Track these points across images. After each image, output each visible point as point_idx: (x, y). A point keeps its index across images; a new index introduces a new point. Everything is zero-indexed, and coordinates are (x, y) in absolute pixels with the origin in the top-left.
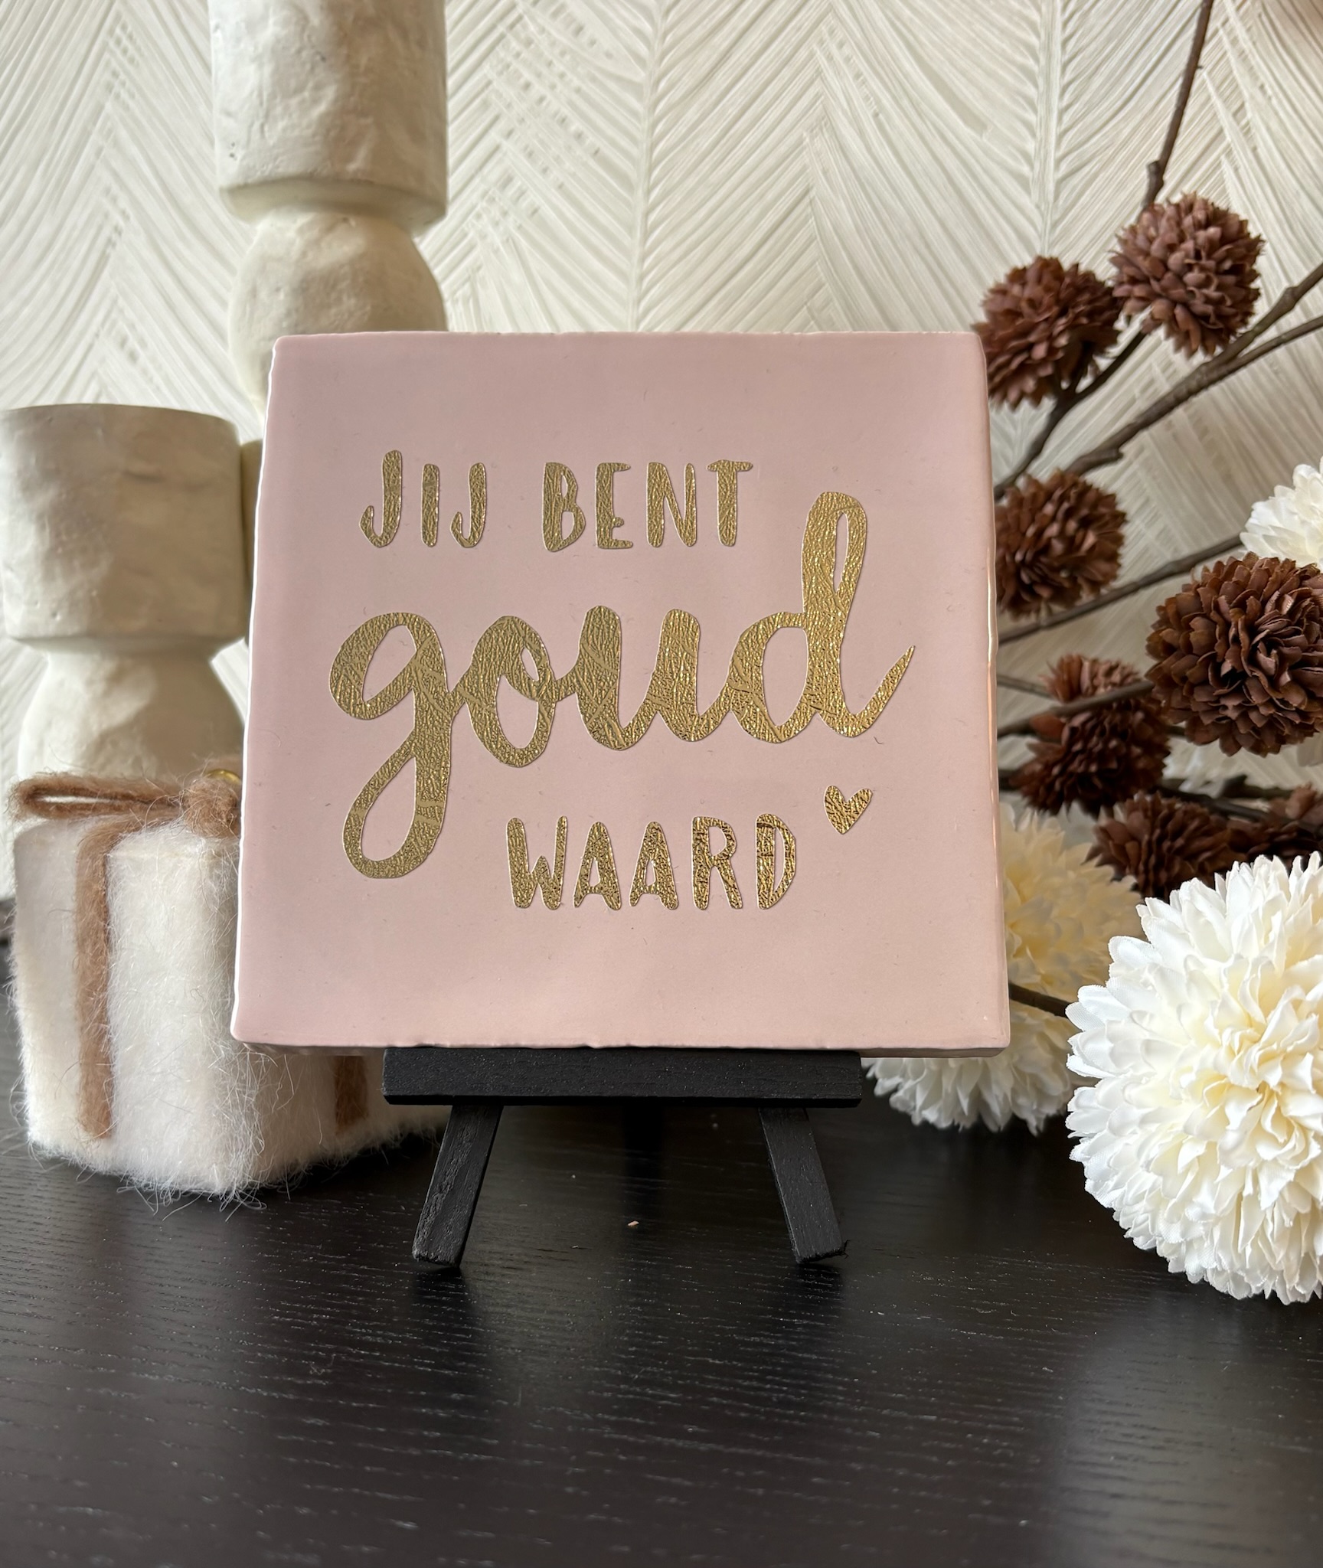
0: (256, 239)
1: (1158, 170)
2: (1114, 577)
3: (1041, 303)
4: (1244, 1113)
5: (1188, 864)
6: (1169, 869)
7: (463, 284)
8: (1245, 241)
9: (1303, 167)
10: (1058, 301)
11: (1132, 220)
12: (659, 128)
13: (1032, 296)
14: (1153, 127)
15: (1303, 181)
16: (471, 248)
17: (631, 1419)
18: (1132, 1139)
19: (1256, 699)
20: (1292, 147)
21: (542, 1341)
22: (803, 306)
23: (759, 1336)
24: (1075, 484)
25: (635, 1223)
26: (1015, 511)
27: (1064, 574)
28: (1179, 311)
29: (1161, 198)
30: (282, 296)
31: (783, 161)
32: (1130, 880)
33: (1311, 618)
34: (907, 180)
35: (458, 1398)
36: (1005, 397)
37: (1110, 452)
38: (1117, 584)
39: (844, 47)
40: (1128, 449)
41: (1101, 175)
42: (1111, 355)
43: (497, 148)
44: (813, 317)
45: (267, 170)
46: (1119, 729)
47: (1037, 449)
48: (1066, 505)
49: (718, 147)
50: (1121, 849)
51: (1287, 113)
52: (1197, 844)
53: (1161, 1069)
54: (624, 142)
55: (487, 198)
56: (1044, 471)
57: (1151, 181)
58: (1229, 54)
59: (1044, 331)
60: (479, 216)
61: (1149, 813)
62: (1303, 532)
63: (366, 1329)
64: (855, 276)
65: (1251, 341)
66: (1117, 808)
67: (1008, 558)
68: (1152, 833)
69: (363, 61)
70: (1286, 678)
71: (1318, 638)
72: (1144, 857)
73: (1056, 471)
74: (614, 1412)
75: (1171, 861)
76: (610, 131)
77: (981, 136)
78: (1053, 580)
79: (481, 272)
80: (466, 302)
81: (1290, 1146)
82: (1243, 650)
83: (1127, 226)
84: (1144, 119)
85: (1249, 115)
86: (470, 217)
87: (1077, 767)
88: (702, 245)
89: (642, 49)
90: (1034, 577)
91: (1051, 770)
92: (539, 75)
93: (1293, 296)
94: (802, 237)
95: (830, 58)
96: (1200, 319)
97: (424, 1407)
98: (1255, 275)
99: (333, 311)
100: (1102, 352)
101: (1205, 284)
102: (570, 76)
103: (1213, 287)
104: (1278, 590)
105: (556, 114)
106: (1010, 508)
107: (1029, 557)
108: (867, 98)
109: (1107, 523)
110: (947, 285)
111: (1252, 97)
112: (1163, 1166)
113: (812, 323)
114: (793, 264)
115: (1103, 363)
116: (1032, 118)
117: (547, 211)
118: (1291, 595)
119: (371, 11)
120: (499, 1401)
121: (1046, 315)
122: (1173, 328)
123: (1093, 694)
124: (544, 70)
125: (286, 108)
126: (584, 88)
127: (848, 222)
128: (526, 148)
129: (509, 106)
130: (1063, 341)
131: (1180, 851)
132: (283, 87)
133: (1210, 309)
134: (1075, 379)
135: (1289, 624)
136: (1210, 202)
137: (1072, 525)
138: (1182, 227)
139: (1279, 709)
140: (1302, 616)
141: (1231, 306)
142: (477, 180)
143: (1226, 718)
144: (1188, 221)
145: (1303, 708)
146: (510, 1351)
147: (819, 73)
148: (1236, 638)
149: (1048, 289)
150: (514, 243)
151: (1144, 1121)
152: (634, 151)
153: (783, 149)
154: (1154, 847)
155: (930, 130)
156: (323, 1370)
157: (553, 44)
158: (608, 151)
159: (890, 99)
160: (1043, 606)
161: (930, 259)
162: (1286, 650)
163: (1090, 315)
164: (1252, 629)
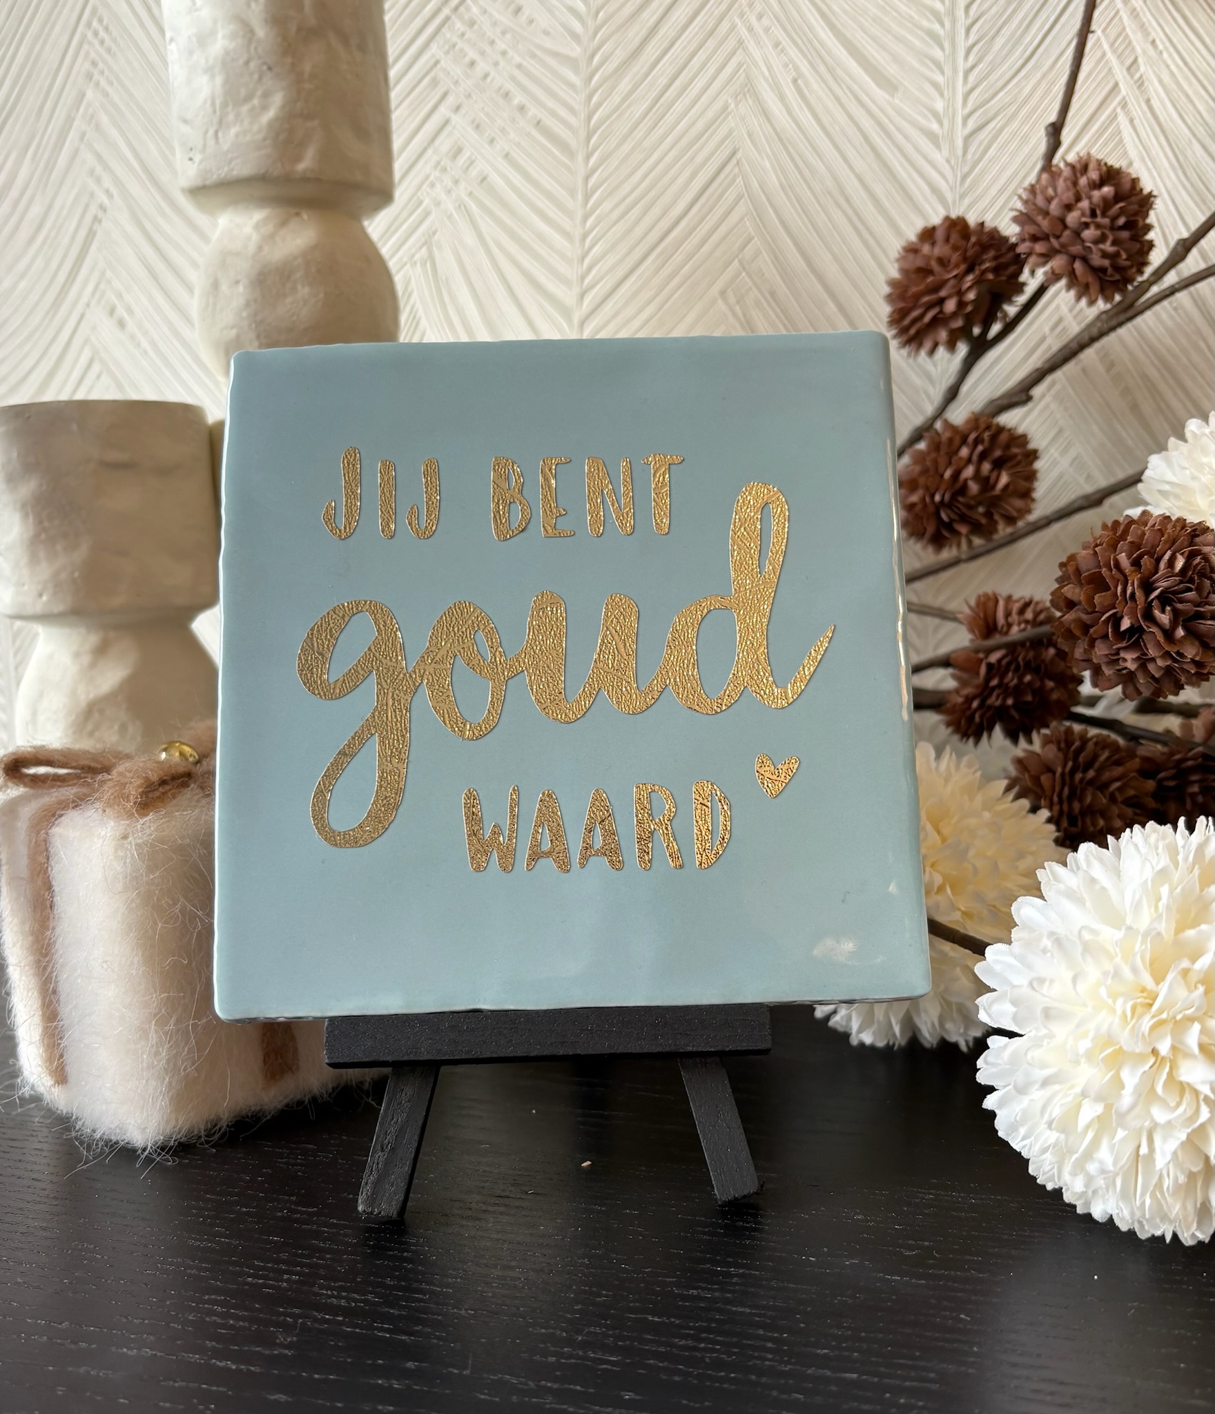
0: (215, 235)
1: (1055, 130)
2: (1029, 511)
3: (949, 261)
4: (1136, 1080)
5: (1099, 793)
6: (1081, 800)
7: (421, 248)
8: (1138, 198)
9: (1194, 116)
10: (965, 259)
11: (1032, 179)
12: (595, 99)
13: (941, 255)
14: (1053, 83)
15: (1193, 128)
16: (427, 214)
17: (572, 1386)
18: (1037, 1096)
19: (1152, 652)
20: (1183, 98)
21: (493, 1300)
22: (734, 259)
23: (696, 1288)
24: (988, 427)
25: (588, 1163)
26: (933, 455)
27: (981, 510)
28: (1078, 265)
29: (1057, 159)
30: (241, 288)
31: (710, 127)
32: (1045, 814)
33: (1202, 575)
34: (827, 141)
35: (413, 1367)
36: (920, 345)
37: (1021, 395)
38: (1031, 518)
39: (764, 18)
40: (1037, 392)
41: (1006, 130)
42: (1019, 303)
43: (447, 122)
44: (744, 269)
45: (223, 172)
46: (1033, 665)
47: (952, 394)
48: (980, 448)
49: (651, 114)
50: (1036, 779)
51: (1177, 66)
52: (1106, 776)
53: (1061, 1031)
54: (563, 112)
55: (439, 168)
56: (959, 415)
57: (1048, 141)
58: (1121, 13)
59: (954, 287)
60: (432, 185)
61: (1063, 745)
62: (1195, 485)
63: (331, 1291)
64: (782, 230)
65: (1147, 290)
66: (1035, 736)
67: (928, 499)
68: (1064, 766)
69: (307, 67)
70: (1180, 632)
71: (1209, 593)
72: (1057, 789)
73: (970, 415)
74: (555, 1380)
75: (1083, 790)
76: (551, 103)
77: (893, 96)
78: (970, 517)
79: (436, 237)
80: (424, 264)
81: (1181, 1110)
82: (1139, 607)
83: (1026, 184)
84: (1044, 75)
85: (1142, 69)
86: (425, 186)
87: (994, 700)
88: (638, 206)
89: (577, 26)
90: (953, 516)
91: (971, 704)
92: (483, 53)
93: (1183, 249)
94: (730, 195)
95: (750, 29)
96: (1098, 271)
97: (380, 1378)
98: (1149, 228)
99: (289, 300)
100: (1009, 301)
101: (1102, 239)
102: (511, 53)
103: (1109, 243)
104: (1170, 548)
105: (500, 88)
106: (929, 452)
107: (947, 497)
108: (786, 65)
109: (1018, 463)
110: (867, 236)
111: (1144, 52)
112: (1065, 1124)
113: (744, 274)
114: (723, 221)
115: (1011, 310)
116: (940, 79)
117: (495, 179)
118: (1182, 554)
119: (312, 21)
120: (451, 1369)
121: (955, 273)
122: (1073, 281)
123: (1007, 633)
124: (488, 50)
125: (238, 115)
126: (525, 63)
127: (773, 180)
128: (473, 121)
129: (456, 83)
130: (971, 296)
131: (1091, 782)
132: (233, 97)
133: (1106, 263)
134: (986, 328)
135: (1181, 582)
136: (1102, 163)
137: (986, 467)
138: (1078, 188)
139: (1175, 660)
140: (1193, 574)
141: (1126, 260)
142: (430, 152)
143: (1126, 668)
144: (1083, 181)
145: (1197, 659)
146: (463, 1312)
147: (741, 42)
148: (1133, 595)
149: (955, 248)
150: (465, 207)
151: (1046, 1083)
152: (572, 120)
153: (710, 114)
154: (1067, 779)
155: (845, 93)
156: (289, 1339)
157: (495, 24)
158: (549, 121)
159: (808, 66)
160: (964, 541)
161: (850, 212)
162: (1179, 606)
163: (996, 270)
164: (1147, 587)
